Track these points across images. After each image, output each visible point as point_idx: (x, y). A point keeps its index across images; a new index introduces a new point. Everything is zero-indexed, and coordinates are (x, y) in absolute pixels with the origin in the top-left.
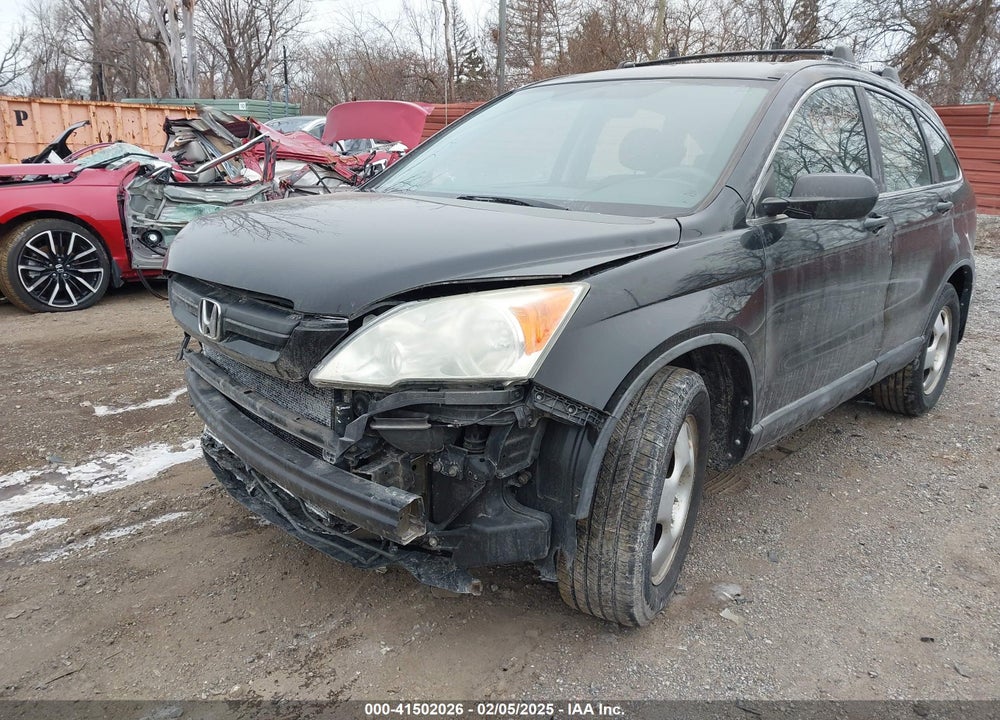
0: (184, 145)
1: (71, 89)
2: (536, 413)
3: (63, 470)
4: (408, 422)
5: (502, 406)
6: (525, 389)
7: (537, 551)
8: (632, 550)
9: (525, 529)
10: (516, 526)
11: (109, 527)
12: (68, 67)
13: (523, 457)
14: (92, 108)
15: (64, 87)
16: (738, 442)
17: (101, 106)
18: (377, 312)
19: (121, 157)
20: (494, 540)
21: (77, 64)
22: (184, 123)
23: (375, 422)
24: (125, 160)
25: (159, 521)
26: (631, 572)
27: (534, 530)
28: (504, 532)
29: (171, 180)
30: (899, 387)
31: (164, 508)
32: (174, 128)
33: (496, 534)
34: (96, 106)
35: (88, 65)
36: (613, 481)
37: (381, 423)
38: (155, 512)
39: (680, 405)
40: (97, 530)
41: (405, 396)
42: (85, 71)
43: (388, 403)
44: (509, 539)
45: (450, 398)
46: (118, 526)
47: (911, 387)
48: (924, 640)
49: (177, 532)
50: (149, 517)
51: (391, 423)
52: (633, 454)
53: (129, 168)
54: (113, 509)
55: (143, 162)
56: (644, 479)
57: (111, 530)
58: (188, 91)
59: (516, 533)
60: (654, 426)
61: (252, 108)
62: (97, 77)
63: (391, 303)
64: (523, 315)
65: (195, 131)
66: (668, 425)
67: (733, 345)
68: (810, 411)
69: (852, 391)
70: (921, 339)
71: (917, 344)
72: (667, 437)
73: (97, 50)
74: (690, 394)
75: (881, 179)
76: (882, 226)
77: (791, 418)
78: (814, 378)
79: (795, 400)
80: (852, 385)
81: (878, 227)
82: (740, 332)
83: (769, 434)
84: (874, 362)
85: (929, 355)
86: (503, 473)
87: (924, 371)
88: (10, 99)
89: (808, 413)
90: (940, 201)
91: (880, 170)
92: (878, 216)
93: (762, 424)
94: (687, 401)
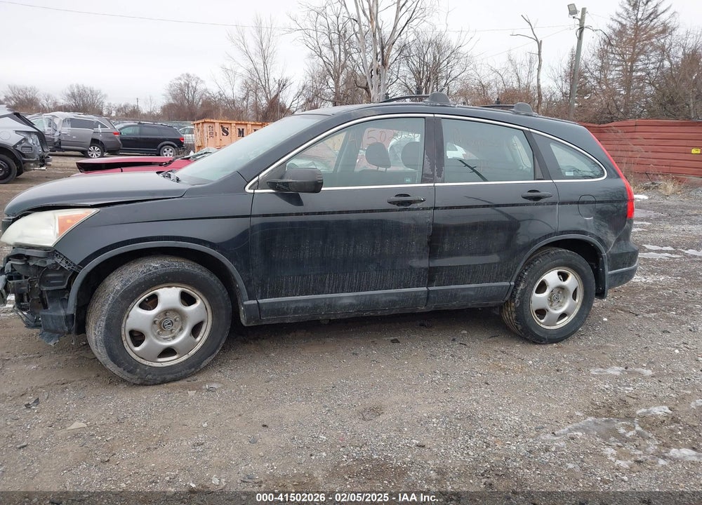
2: (56, 263)
4: (18, 261)
5: (43, 258)
16: (243, 308)
18: (25, 215)
23: (10, 260)
28: (47, 316)
30: (511, 318)
37: (12, 261)
41: (17, 250)
43: (13, 252)
44: (50, 319)
51: (14, 260)
63: (30, 212)
66: (128, 280)
67: (202, 250)
68: (330, 305)
69: (393, 303)
70: (508, 284)
71: (503, 287)
72: (125, 285)
73: (336, 94)
74: (161, 270)
75: (436, 174)
76: (410, 202)
77: (301, 305)
78: (327, 285)
79: (306, 295)
80: (391, 298)
81: (404, 202)
82: (212, 245)
83: (276, 310)
84: (425, 289)
85: (539, 299)
86: (45, 289)
87: (534, 310)
88: (253, 123)
89: (329, 306)
90: (530, 191)
91: (436, 168)
92: (408, 196)
93: (260, 301)
94: (153, 273)
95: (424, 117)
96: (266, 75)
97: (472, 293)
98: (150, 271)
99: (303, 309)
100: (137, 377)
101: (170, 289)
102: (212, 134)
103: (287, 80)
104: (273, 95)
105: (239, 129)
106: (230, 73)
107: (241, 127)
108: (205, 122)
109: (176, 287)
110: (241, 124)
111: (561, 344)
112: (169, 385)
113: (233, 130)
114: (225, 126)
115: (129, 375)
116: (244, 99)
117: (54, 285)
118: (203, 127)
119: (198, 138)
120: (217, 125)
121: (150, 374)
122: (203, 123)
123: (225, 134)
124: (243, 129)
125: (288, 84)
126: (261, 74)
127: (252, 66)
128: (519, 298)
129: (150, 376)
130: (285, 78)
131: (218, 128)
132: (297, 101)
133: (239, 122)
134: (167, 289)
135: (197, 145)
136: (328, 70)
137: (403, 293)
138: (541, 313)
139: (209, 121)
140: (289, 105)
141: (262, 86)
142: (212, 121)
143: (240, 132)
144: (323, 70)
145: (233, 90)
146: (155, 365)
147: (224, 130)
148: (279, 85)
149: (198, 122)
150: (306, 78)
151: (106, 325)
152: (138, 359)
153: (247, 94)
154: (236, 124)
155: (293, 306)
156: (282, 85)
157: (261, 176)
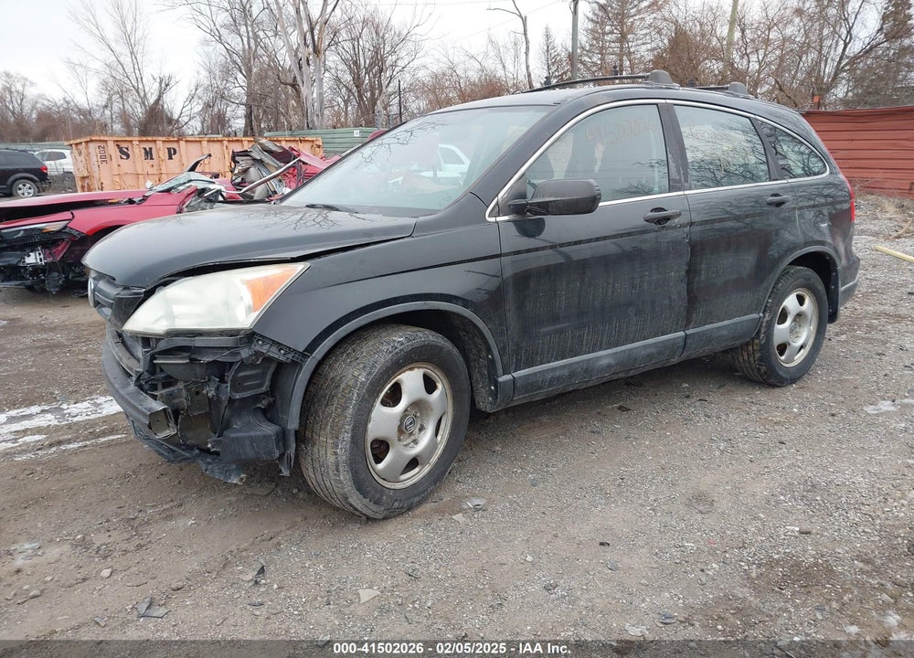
0: (245, 171)
1: (230, 126)
2: (257, 354)
3: (65, 406)
4: (175, 359)
5: (233, 348)
6: (250, 336)
7: (270, 453)
8: (336, 453)
9: (259, 436)
10: (252, 434)
11: (69, 441)
12: (228, 109)
13: (260, 385)
14: (225, 143)
15: (223, 126)
16: (492, 388)
17: (233, 141)
18: (165, 284)
19: (185, 183)
20: (236, 443)
21: (234, 106)
22: (245, 153)
23: (155, 359)
24: (188, 185)
25: (103, 440)
26: (338, 470)
27: (266, 437)
28: (243, 437)
29: (221, 198)
30: (751, 359)
31: (112, 431)
32: (237, 158)
33: (237, 439)
34: (229, 141)
35: (243, 107)
36: (327, 405)
37: (160, 359)
38: (104, 434)
39: (390, 352)
40: (60, 443)
41: (172, 341)
42: (242, 111)
43: (162, 345)
44: (247, 443)
45: (199, 342)
46: (75, 442)
47: (761, 359)
48: (602, 544)
49: (109, 446)
50: (99, 437)
51: (164, 359)
52: (342, 386)
53: (189, 191)
54: (77, 431)
55: (201, 186)
56: (345, 402)
57: (69, 443)
58: (316, 123)
59: (252, 439)
60: (361, 366)
61: (365, 135)
62: (248, 116)
63: (174, 278)
64: (252, 287)
65: (254, 159)
66: (373, 366)
67: (455, 311)
68: (588, 369)
69: (650, 356)
70: (757, 316)
71: (753, 320)
72: (370, 373)
73: (249, 95)
74: (408, 346)
75: (683, 179)
76: (667, 219)
77: (557, 373)
78: (585, 343)
79: (562, 359)
80: (648, 351)
81: (661, 220)
82: (464, 302)
83: (530, 384)
84: (682, 333)
85: (781, 330)
86: (237, 396)
87: (776, 345)
88: (164, 139)
89: (586, 371)
90: (772, 196)
91: (682, 172)
92: (664, 210)
93: (515, 374)
94: (401, 350)
95: (656, 104)
96: (137, 72)
97: (725, 332)
98: (396, 348)
99: (559, 379)
100: (383, 508)
101: (413, 372)
102: (104, 158)
103: (170, 78)
104: (152, 100)
105: (145, 149)
106: (79, 69)
107: (147, 146)
108: (91, 141)
109: (418, 368)
110: (147, 141)
111: (800, 383)
112: (417, 512)
113: (137, 151)
114: (123, 145)
115: (374, 507)
116: (106, 106)
117: (250, 388)
118: (87, 147)
119: (81, 165)
120: (111, 146)
121: (396, 500)
122: (87, 142)
123: (125, 157)
124: (151, 149)
125: (172, 83)
126: (129, 69)
127: (113, 58)
128: (764, 333)
129: (396, 504)
130: (167, 75)
131: (112, 149)
132: (189, 107)
133: (144, 139)
134: (409, 372)
135: (78, 175)
136: (235, 62)
137: (662, 342)
138: (782, 348)
139: (97, 138)
140: (178, 113)
141: (133, 87)
142: (102, 138)
143: (146, 153)
144: (226, 62)
145: (87, 94)
146: (398, 486)
147: (122, 152)
148: (161, 83)
149: (78, 141)
150: (198, 72)
151: (352, 437)
152: (381, 481)
153: (110, 99)
154: (140, 141)
155: (549, 376)
156: (165, 85)
157: (500, 195)
